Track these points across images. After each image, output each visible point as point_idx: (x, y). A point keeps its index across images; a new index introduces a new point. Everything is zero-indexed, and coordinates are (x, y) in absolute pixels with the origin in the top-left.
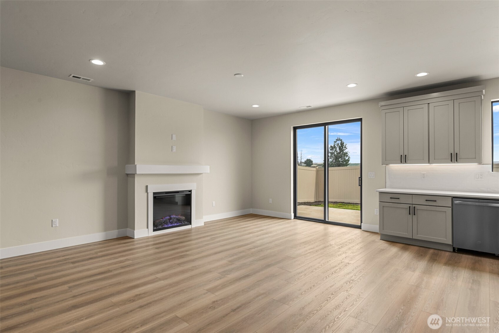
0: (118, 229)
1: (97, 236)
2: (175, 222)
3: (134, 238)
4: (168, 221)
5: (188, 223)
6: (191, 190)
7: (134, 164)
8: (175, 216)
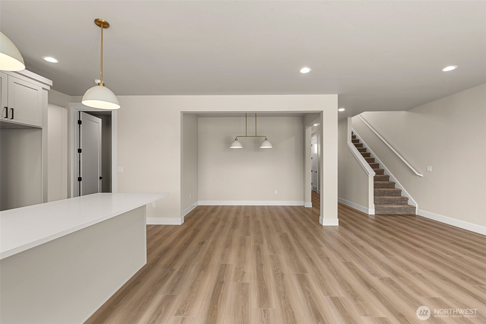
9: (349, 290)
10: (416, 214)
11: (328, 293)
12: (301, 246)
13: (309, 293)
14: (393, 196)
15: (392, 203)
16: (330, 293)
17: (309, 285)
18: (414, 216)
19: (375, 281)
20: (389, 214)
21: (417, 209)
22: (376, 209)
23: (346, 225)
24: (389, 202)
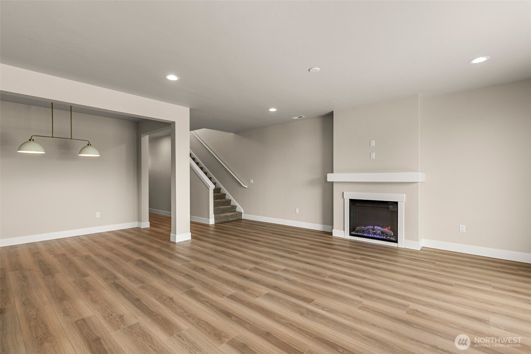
2: (379, 235)
3: (332, 235)
4: (371, 230)
5: (395, 240)
6: (398, 202)
7: (333, 173)
8: (379, 228)
9: (235, 286)
10: (243, 218)
11: (223, 295)
12: (169, 268)
13: (208, 302)
14: (225, 205)
16: (224, 294)
17: (203, 296)
18: (241, 220)
19: (247, 272)
20: (225, 221)
21: (243, 214)
22: (215, 219)
23: (197, 237)
24: (224, 211)
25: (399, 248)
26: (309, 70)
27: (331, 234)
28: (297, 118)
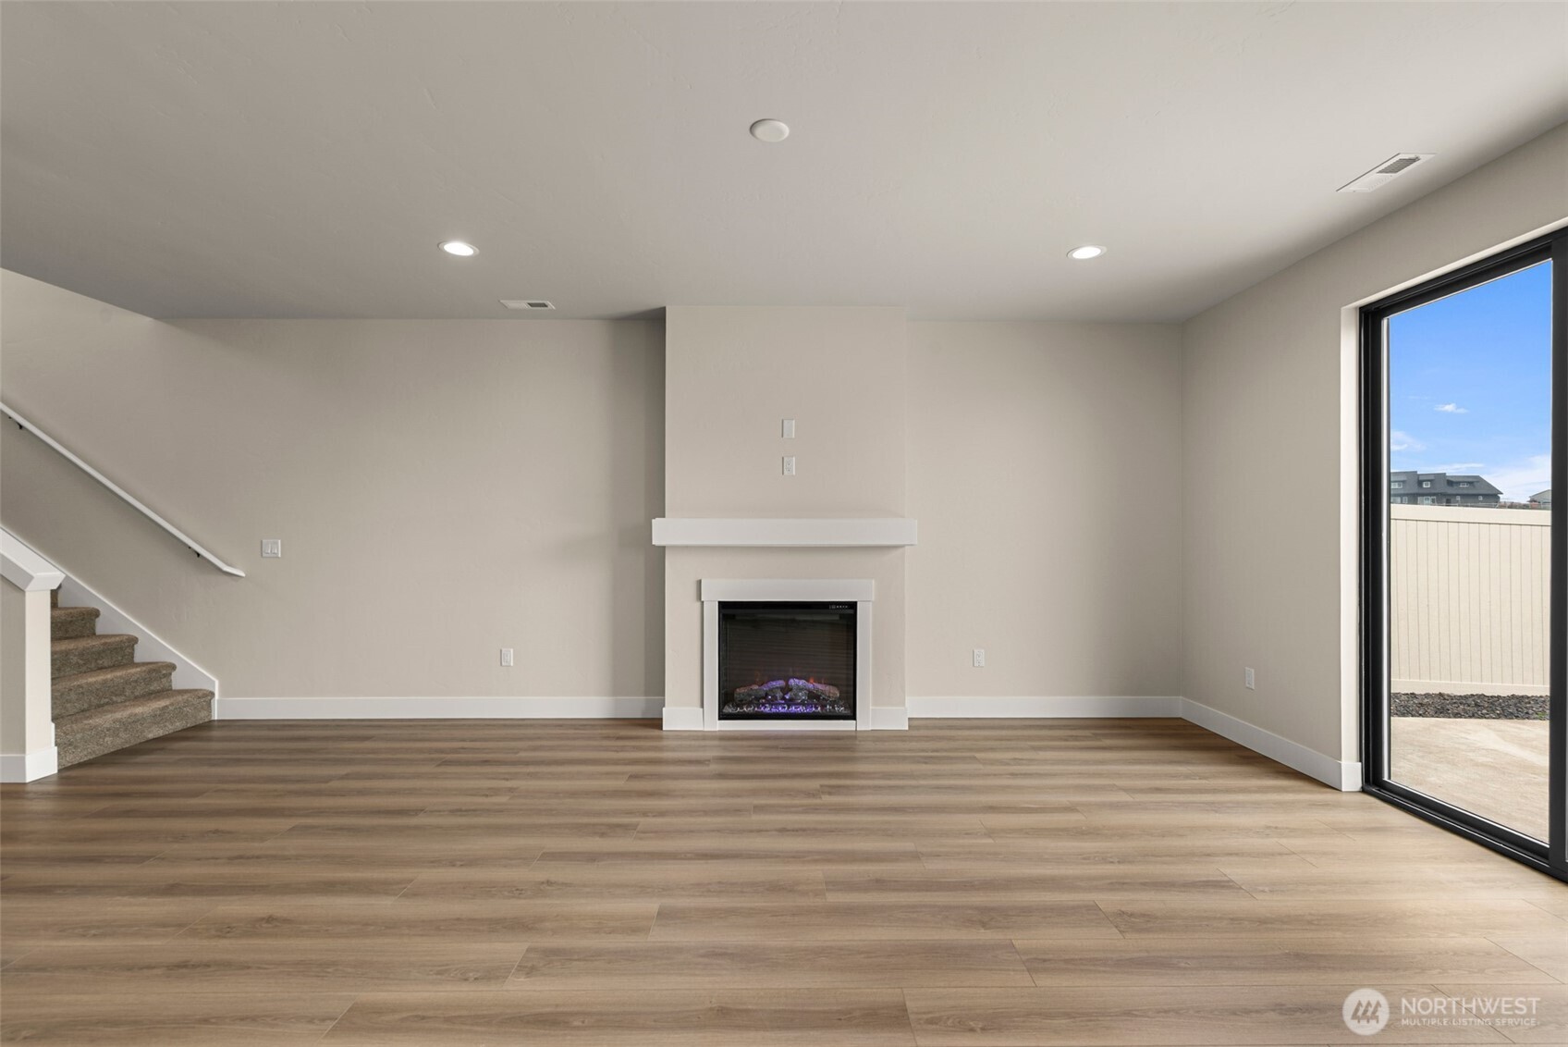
0: (646, 695)
1: (594, 706)
2: (802, 703)
3: (661, 729)
4: (779, 694)
5: (848, 712)
6: (856, 603)
7: (664, 517)
8: (802, 683)
10: (215, 718)
14: (108, 669)
15: (114, 698)
18: (209, 725)
20: (120, 748)
21: (217, 697)
22: (65, 745)
24: (103, 700)
25: (858, 734)
26: (752, 127)
27: (657, 723)
28: (523, 305)
